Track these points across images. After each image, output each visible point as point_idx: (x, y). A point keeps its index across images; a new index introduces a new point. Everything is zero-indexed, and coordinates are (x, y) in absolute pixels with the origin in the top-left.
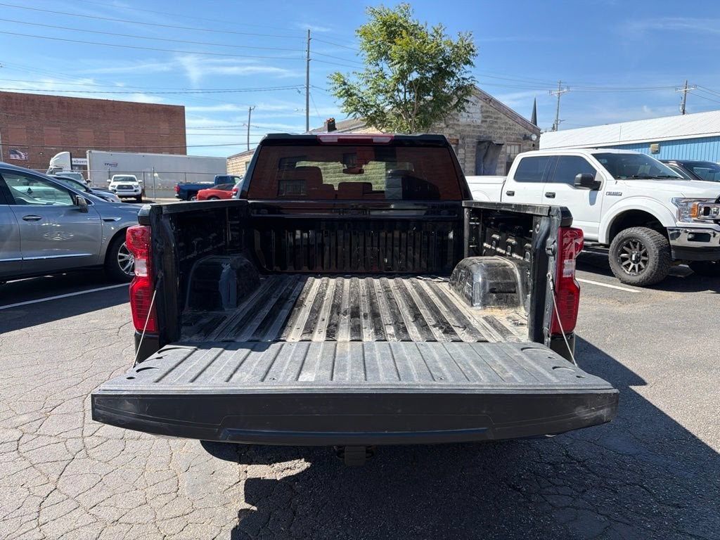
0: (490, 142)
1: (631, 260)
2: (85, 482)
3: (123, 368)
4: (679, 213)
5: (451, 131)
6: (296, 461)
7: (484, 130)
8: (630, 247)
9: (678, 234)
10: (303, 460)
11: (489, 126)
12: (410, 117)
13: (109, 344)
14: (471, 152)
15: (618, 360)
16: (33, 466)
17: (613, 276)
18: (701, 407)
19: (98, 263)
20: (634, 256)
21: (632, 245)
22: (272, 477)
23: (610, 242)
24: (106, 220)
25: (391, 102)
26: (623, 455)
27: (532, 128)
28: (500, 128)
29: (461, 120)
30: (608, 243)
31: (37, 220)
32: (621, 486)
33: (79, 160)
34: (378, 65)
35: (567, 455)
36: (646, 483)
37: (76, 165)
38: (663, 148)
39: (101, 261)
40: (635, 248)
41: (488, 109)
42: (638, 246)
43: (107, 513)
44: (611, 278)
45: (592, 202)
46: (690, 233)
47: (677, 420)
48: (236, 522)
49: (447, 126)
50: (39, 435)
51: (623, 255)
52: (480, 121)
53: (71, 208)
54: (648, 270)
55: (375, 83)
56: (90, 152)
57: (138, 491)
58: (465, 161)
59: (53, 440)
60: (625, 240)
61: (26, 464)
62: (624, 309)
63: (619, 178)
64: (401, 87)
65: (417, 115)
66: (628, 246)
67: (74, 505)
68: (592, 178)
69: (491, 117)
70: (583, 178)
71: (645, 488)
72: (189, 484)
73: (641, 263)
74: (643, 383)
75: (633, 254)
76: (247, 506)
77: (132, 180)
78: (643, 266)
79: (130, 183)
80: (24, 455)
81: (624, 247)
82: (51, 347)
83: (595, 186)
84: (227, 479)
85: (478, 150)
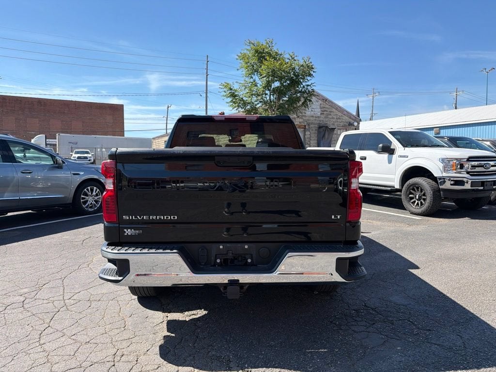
0: (327, 127)
1: (416, 199)
2: (67, 323)
3: (87, 263)
4: (444, 167)
5: (301, 120)
6: (198, 311)
7: (322, 119)
8: (415, 191)
9: (444, 182)
10: (203, 310)
11: (325, 117)
12: (274, 111)
13: (77, 250)
14: (315, 133)
15: (403, 256)
16: (34, 315)
17: (406, 210)
18: (451, 280)
19: (68, 202)
20: (417, 196)
21: (416, 189)
22: (184, 319)
23: (402, 187)
24: (74, 174)
25: (261, 102)
26: (399, 305)
27: (354, 118)
28: (333, 118)
29: (307, 113)
30: (401, 188)
31: (30, 173)
32: (396, 321)
33: (50, 140)
34: (252, 77)
35: (365, 306)
36: (412, 319)
37: (48, 144)
38: (442, 131)
39: (70, 201)
40: (418, 191)
41: (324, 106)
42: (420, 190)
43: (82, 338)
44: (404, 211)
45: (390, 161)
46: (452, 180)
47: (435, 287)
48: (162, 342)
49: (298, 117)
50: (36, 299)
51: (411, 196)
52: (319, 114)
53: (52, 166)
54: (427, 204)
55: (251, 89)
56: (59, 134)
57: (100, 327)
58: (311, 140)
59: (45, 301)
60: (411, 186)
61: (29, 314)
62: (410, 229)
63: (406, 147)
64: (267, 92)
65: (278, 109)
66: (413, 189)
67: (61, 334)
68: (389, 147)
69: (327, 111)
70: (383, 147)
71: (411, 322)
72: (132, 323)
73: (422, 201)
74: (417, 268)
75: (417, 194)
76: (169, 334)
77: (87, 153)
78: (423, 202)
79: (86, 155)
80: (27, 309)
81: (411, 191)
82: (39, 251)
83: (390, 151)
84: (155, 321)
85: (319, 132)
